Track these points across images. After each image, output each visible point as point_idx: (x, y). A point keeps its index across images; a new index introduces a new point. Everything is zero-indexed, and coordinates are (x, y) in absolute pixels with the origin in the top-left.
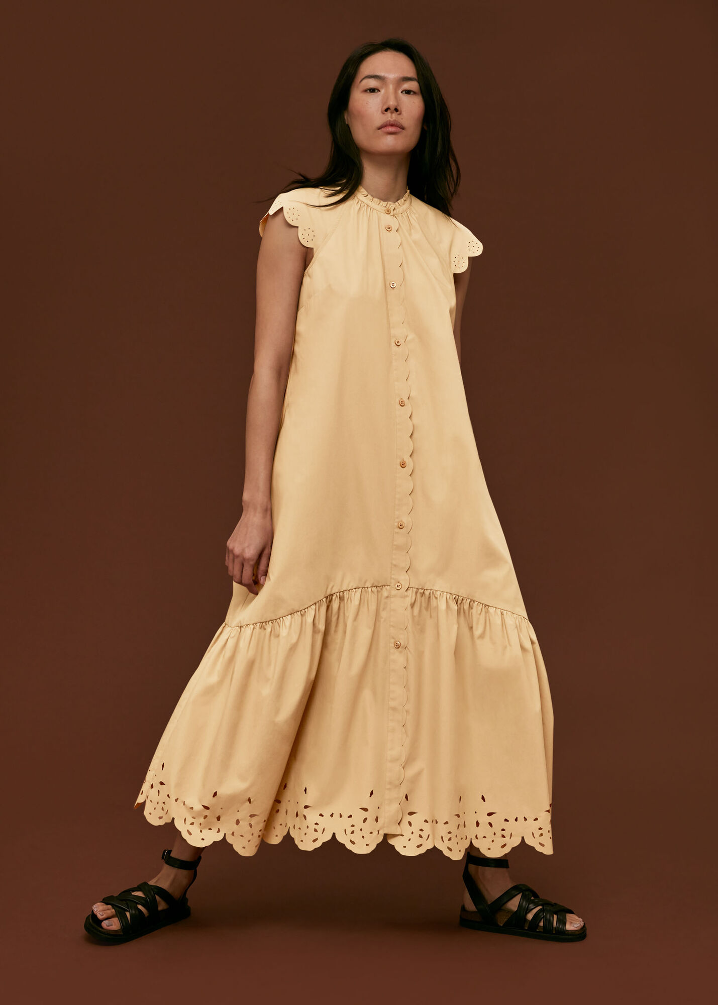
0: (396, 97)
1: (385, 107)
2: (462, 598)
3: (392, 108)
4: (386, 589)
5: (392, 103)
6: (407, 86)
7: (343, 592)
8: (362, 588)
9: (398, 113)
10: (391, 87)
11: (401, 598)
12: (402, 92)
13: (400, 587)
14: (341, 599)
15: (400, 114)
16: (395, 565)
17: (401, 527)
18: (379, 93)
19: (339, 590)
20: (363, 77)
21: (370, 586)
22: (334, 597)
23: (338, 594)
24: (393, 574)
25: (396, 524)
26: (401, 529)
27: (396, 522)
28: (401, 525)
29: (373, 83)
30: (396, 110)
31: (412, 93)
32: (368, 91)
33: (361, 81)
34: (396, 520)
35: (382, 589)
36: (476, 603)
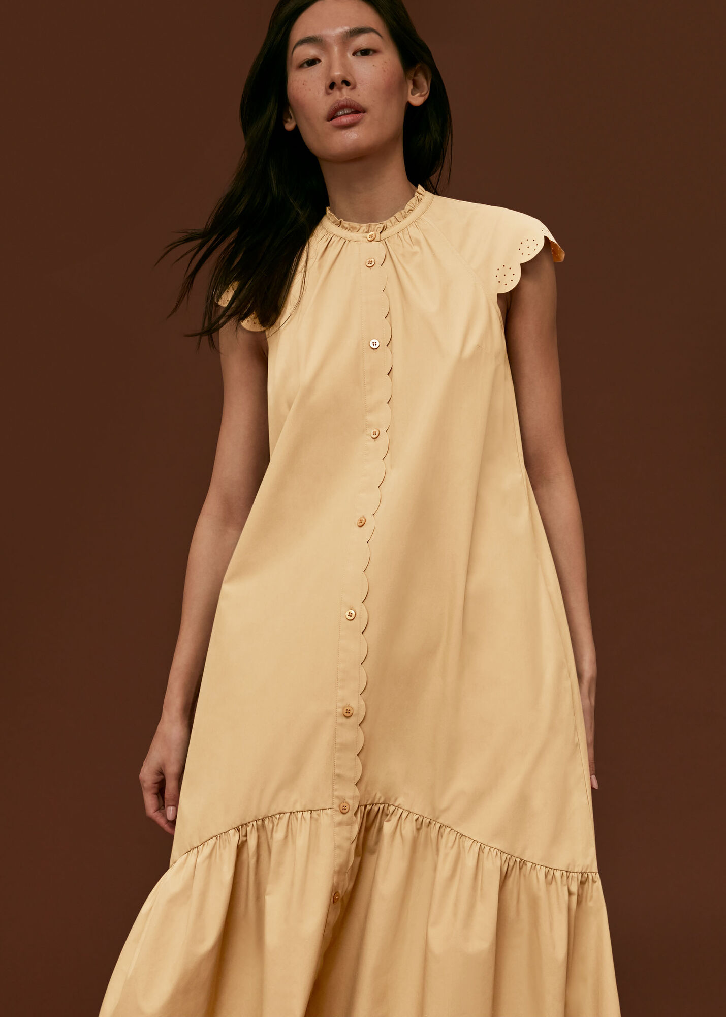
0: (345, 65)
1: (328, 83)
2: (428, 820)
3: (339, 82)
4: (327, 814)
5: (337, 73)
6: (362, 41)
7: (263, 820)
8: (290, 813)
9: (349, 87)
10: (336, 49)
11: (347, 825)
12: (354, 55)
13: (347, 808)
14: (261, 829)
15: (354, 88)
16: (339, 776)
17: (347, 715)
18: (320, 63)
19: (256, 817)
20: (294, 44)
21: (300, 810)
22: (249, 829)
23: (255, 823)
24: (336, 790)
25: (340, 710)
26: (347, 717)
27: (339, 707)
28: (348, 712)
29: (310, 51)
30: (346, 83)
31: (371, 53)
32: (306, 65)
33: (294, 50)
34: (340, 704)
35: (319, 815)
36: (448, 830)
